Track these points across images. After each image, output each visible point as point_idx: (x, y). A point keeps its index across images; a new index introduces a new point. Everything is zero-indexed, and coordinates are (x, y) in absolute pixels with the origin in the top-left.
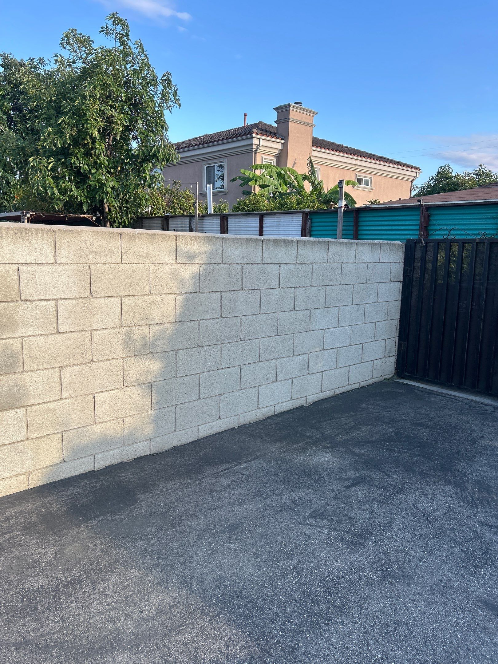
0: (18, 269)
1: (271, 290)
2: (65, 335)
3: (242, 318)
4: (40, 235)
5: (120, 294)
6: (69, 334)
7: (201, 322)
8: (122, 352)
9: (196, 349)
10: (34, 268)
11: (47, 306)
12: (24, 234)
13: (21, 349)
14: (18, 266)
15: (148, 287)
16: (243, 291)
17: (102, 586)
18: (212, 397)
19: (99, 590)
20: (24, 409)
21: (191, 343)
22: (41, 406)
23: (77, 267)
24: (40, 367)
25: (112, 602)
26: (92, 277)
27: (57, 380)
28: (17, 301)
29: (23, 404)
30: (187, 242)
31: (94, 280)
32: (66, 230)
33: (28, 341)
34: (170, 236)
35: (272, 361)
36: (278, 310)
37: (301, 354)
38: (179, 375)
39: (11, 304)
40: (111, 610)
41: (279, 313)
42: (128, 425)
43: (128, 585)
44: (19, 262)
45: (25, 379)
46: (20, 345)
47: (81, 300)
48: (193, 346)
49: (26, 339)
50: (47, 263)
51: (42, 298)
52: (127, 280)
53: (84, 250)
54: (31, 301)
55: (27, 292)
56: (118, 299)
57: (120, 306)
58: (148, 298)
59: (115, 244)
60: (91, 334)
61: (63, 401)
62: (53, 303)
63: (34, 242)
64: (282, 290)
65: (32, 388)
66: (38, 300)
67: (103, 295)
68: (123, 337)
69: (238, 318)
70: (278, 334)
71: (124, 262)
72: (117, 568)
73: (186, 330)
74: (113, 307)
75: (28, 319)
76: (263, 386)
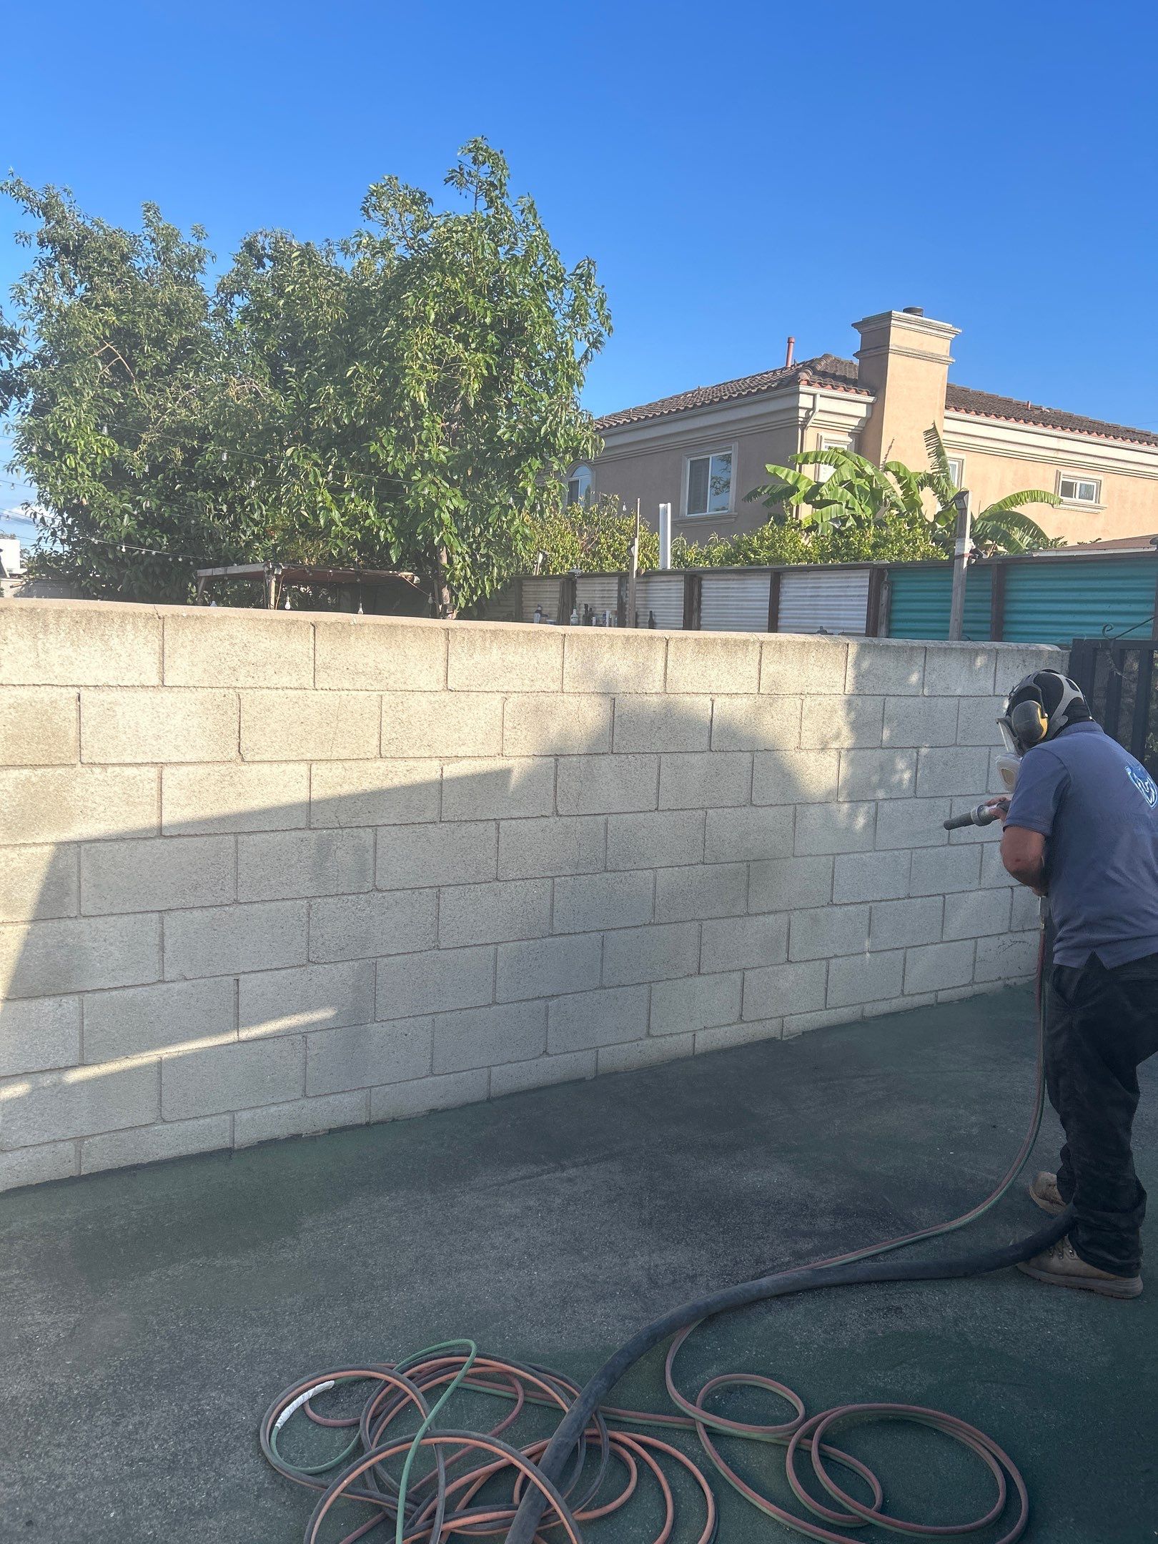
0: (79, 697)
1: (686, 756)
2: (176, 842)
3: (610, 818)
4: (129, 627)
5: (308, 756)
6: (186, 839)
7: (502, 823)
8: (309, 884)
9: (488, 885)
10: (116, 695)
11: (138, 778)
12: (95, 623)
13: (75, 870)
14: (78, 691)
15: (375, 742)
16: (612, 757)
17: (137, 1418)
18: (528, 1000)
19: (127, 1426)
20: (76, 997)
21: (478, 872)
22: (114, 993)
23: (211, 696)
24: (116, 910)
25: (142, 1459)
26: (245, 717)
27: (153, 939)
28: (74, 765)
29: (74, 987)
30: (472, 643)
31: (247, 724)
32: (188, 616)
33: (93, 850)
34: (431, 629)
35: (688, 925)
36: (706, 804)
37: (770, 913)
38: (443, 945)
39: (60, 771)
40: (131, 1477)
41: (710, 811)
42: (316, 1052)
43: (191, 1426)
44: (80, 683)
45: (82, 932)
46: (75, 859)
47: (216, 768)
48: (481, 878)
49: (88, 846)
50: (143, 686)
51: (128, 761)
52: (325, 725)
53: (228, 659)
54: (104, 766)
55: (96, 747)
56: (303, 768)
57: (306, 783)
58: (375, 765)
59: (299, 646)
60: (237, 842)
61: (164, 987)
62: (152, 772)
63: (115, 641)
64: (718, 756)
65: (96, 954)
66: (120, 765)
67: (266, 757)
68: (312, 851)
69: (599, 818)
70: (706, 861)
71: (321, 686)
72: (183, 1382)
73: (465, 840)
74: (291, 784)
75: (94, 805)
76: (661, 984)
